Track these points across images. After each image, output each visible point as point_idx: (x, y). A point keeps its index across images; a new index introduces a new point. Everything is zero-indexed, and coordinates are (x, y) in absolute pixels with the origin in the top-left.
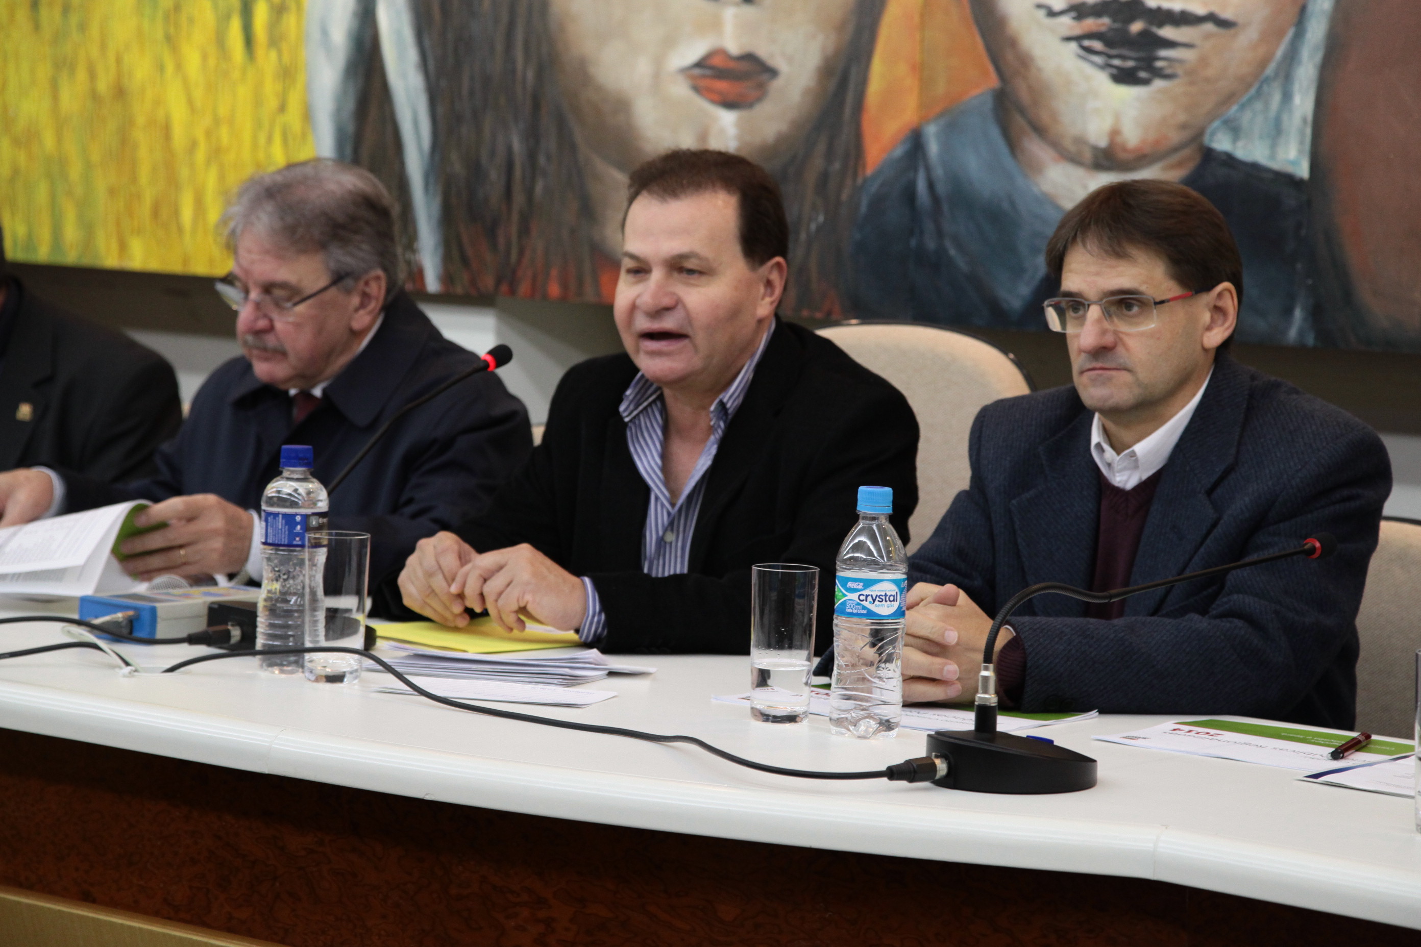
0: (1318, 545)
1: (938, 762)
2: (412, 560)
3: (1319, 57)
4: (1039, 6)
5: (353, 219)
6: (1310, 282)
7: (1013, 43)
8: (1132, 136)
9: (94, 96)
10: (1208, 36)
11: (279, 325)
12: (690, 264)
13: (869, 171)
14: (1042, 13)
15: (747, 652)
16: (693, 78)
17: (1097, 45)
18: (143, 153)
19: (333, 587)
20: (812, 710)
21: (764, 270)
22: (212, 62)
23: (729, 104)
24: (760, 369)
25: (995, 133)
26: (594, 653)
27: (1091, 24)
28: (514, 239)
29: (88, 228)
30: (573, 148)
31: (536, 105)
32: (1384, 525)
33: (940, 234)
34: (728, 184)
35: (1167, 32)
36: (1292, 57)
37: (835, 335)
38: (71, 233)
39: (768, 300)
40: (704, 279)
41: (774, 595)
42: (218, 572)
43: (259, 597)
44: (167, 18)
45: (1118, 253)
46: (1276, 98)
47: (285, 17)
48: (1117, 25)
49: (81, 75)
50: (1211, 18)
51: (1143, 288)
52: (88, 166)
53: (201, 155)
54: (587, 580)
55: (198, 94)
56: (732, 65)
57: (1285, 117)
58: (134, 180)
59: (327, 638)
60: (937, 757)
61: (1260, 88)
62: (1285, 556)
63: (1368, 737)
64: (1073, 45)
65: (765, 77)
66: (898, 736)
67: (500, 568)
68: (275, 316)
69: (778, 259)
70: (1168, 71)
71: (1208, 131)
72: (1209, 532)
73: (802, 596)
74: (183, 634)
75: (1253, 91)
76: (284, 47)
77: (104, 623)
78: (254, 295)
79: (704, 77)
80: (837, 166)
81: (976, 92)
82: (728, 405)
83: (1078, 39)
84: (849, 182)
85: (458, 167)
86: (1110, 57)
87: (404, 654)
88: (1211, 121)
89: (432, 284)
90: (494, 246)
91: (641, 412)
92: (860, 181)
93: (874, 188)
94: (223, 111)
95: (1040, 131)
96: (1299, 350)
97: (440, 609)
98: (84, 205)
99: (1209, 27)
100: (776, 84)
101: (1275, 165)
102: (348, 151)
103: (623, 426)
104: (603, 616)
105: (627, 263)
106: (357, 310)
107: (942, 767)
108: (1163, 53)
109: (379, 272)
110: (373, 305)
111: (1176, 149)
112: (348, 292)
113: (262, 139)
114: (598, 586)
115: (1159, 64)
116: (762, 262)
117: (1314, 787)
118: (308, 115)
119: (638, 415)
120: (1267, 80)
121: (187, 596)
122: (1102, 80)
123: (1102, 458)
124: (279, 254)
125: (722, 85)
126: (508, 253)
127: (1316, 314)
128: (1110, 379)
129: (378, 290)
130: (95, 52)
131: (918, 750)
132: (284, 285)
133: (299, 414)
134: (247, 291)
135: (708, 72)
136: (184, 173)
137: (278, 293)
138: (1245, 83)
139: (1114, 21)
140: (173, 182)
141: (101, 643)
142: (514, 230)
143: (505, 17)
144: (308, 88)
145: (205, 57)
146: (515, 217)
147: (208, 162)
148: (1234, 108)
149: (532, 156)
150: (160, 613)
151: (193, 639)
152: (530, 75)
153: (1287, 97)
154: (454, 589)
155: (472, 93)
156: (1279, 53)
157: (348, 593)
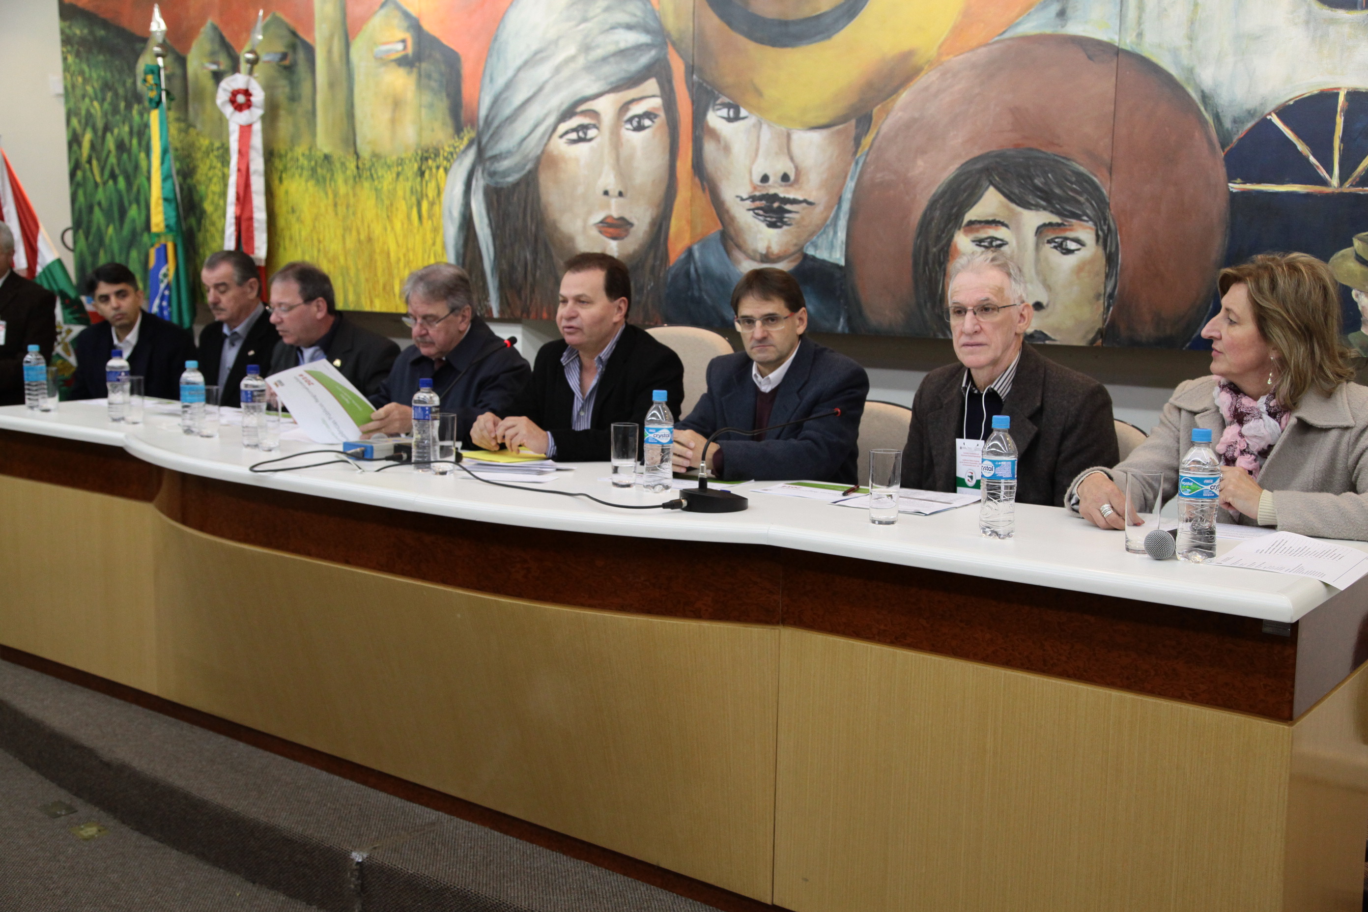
0: (839, 411)
1: (683, 501)
2: (475, 424)
3: (847, 216)
4: (737, 197)
5: (456, 285)
6: (846, 307)
7: (727, 212)
8: (776, 249)
9: (359, 241)
10: (804, 209)
11: (431, 332)
12: (583, 299)
13: (671, 265)
14: (738, 199)
15: (609, 460)
16: (599, 227)
17: (761, 212)
18: (379, 264)
19: (442, 437)
20: (637, 482)
21: (617, 302)
22: (405, 226)
23: (614, 238)
24: (619, 343)
25: (721, 248)
26: (550, 462)
27: (758, 204)
28: (528, 296)
29: (358, 295)
30: (551, 257)
31: (536, 241)
32: (867, 404)
33: (700, 290)
34: (601, 266)
35: (788, 207)
36: (837, 217)
37: (651, 331)
38: (351, 297)
39: (619, 315)
40: (589, 305)
41: (620, 436)
42: (403, 433)
43: (412, 441)
44: (387, 208)
45: (766, 298)
46: (831, 233)
47: (434, 206)
48: (768, 204)
49: (354, 233)
50: (805, 201)
51: (778, 312)
52: (357, 270)
53: (402, 264)
54: (549, 433)
55: (400, 239)
56: (615, 222)
57: (835, 241)
58: (376, 275)
59: (441, 457)
60: (683, 499)
61: (824, 230)
62: (826, 416)
63: (858, 487)
64: (751, 212)
65: (629, 226)
66: (671, 492)
67: (513, 426)
68: (428, 328)
69: (624, 298)
70: (789, 223)
71: (805, 247)
72: (797, 408)
73: (632, 436)
74: (383, 457)
75: (822, 230)
76: (434, 219)
77: (352, 453)
78: (419, 321)
79: (604, 227)
80: (658, 262)
81: (712, 232)
82: (603, 358)
83: (753, 210)
84: (663, 269)
85: (505, 266)
86: (766, 217)
87: (473, 463)
88: (807, 242)
89: (496, 314)
90: (520, 298)
91: (571, 361)
92: (667, 268)
93: (673, 272)
94: (410, 246)
95: (739, 247)
96: (842, 335)
97: (486, 444)
98: (356, 286)
99: (804, 205)
100: (633, 229)
101: (832, 260)
102: (461, 260)
103: (563, 368)
104: (556, 447)
105: (561, 299)
106: (461, 322)
107: (685, 503)
108: (787, 215)
109: (468, 306)
110: (468, 320)
111: (793, 254)
112: (457, 315)
113: (426, 256)
114: (553, 435)
115: (785, 220)
116: (616, 298)
117: (834, 507)
118: (444, 247)
119: (569, 363)
120: (827, 226)
121: (386, 441)
122: (763, 226)
123: (757, 380)
124: (427, 302)
125: (611, 230)
126: (526, 301)
127: (849, 320)
128: (766, 350)
129: (468, 314)
130: (359, 223)
131: (676, 496)
132: (431, 316)
133: (437, 367)
134: (416, 319)
135: (605, 225)
136: (395, 271)
137: (429, 319)
138: (819, 227)
139: (767, 202)
140: (391, 275)
141: (350, 461)
142: (528, 291)
143: (523, 205)
144: (444, 236)
145: (403, 224)
146: (529, 286)
147: (405, 266)
148: (815, 238)
149: (535, 261)
150: (375, 448)
151: (387, 459)
152: (533, 228)
153: (835, 233)
154: (493, 435)
155: (510, 235)
156: (832, 215)
157: (448, 440)
